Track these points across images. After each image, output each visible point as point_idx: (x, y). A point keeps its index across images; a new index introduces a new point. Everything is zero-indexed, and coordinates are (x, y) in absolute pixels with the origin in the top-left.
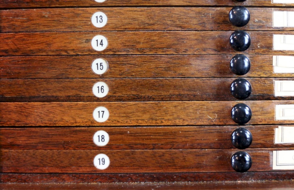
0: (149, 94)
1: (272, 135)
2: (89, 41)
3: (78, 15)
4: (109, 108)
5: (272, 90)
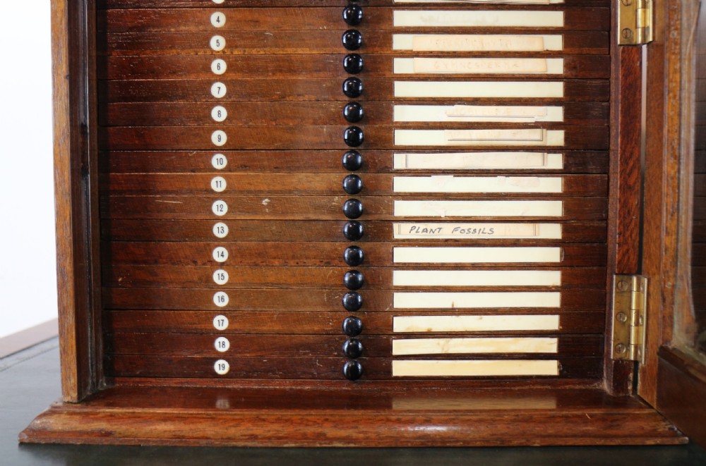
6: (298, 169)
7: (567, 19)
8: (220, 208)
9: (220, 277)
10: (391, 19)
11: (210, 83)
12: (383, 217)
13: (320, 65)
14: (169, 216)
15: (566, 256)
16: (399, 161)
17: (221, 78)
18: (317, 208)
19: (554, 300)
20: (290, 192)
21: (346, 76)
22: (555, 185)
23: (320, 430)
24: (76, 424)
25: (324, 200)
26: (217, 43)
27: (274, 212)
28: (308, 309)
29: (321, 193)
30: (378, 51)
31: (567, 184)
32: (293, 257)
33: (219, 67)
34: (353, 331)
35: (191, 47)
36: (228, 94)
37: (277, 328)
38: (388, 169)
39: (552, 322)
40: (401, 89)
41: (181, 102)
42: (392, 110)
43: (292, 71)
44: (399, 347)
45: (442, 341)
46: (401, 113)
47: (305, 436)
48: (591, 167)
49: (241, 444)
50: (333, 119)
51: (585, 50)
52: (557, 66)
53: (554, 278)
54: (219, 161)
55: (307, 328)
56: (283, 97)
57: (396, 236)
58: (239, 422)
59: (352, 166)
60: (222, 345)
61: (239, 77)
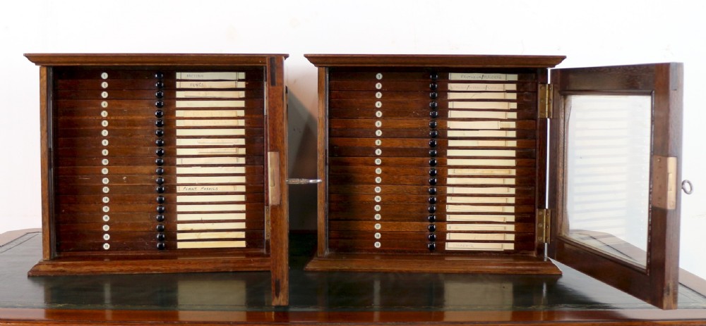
0: (396, 219)
1: (445, 236)
2: (374, 198)
3: (369, 188)
4: (381, 224)
5: (445, 218)
6: (137, 165)
7: (246, 104)
8: (105, 181)
9: (106, 209)
10: (175, 104)
11: (101, 130)
12: (173, 184)
13: (145, 123)
14: (84, 184)
15: (247, 198)
16: (179, 161)
17: (106, 128)
18: (147, 180)
19: (243, 216)
20: (135, 174)
21: (157, 128)
22: (242, 170)
23: (147, 267)
24: (50, 268)
25: (148, 177)
26: (104, 114)
27: (128, 182)
28: (142, 222)
29: (147, 174)
30: (170, 118)
31: (247, 170)
32: (136, 201)
33: (105, 123)
34: (161, 230)
35: (93, 115)
36: (109, 135)
37: (129, 229)
38: (174, 164)
39: (243, 225)
40: (179, 133)
41: (90, 138)
42: (175, 141)
43: (135, 125)
44: (180, 236)
45: (198, 234)
46: (179, 142)
47: (141, 269)
48: (257, 163)
49: (117, 273)
50: (153, 144)
51: (254, 116)
52: (242, 123)
53: (243, 207)
54: (105, 162)
55: (142, 229)
56: (131, 136)
57: (178, 191)
58: (115, 265)
59: (159, 164)
60: (107, 237)
61: (113, 128)
